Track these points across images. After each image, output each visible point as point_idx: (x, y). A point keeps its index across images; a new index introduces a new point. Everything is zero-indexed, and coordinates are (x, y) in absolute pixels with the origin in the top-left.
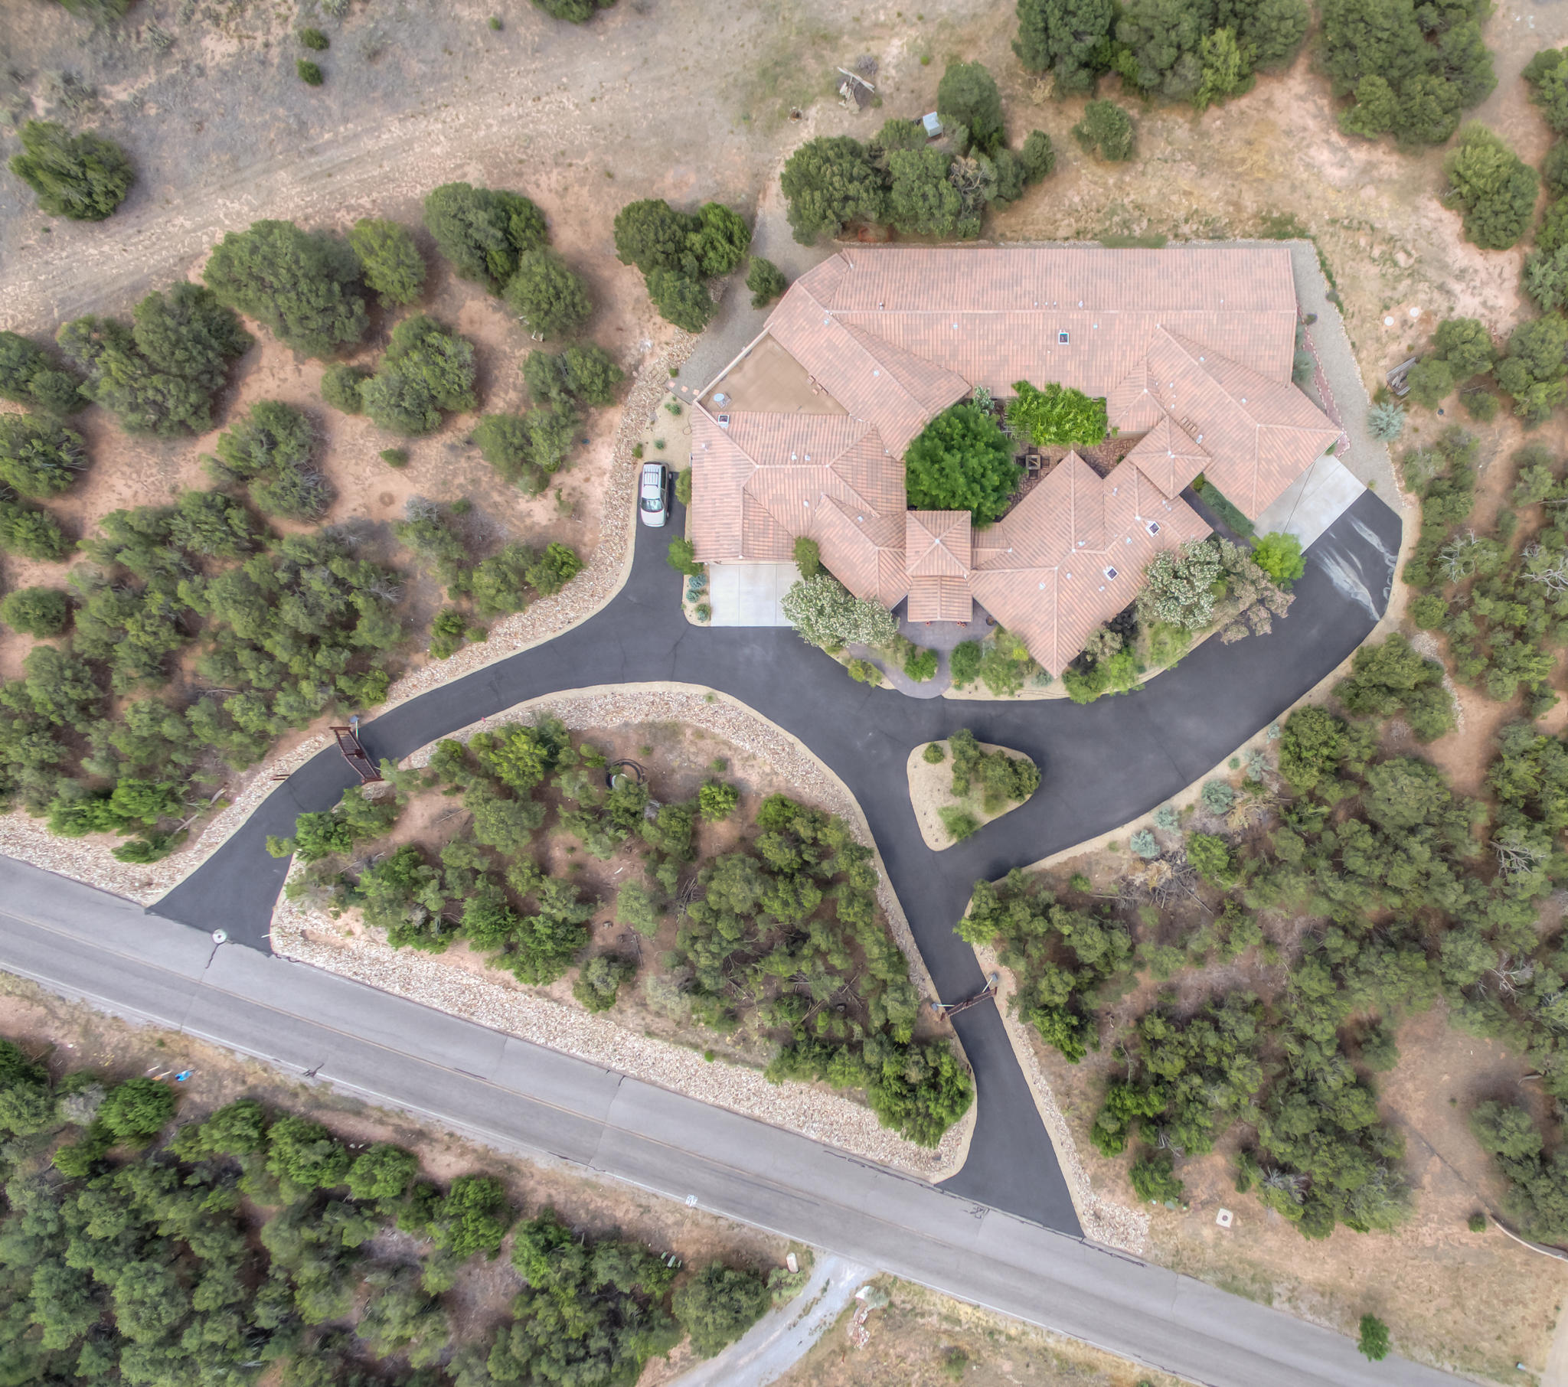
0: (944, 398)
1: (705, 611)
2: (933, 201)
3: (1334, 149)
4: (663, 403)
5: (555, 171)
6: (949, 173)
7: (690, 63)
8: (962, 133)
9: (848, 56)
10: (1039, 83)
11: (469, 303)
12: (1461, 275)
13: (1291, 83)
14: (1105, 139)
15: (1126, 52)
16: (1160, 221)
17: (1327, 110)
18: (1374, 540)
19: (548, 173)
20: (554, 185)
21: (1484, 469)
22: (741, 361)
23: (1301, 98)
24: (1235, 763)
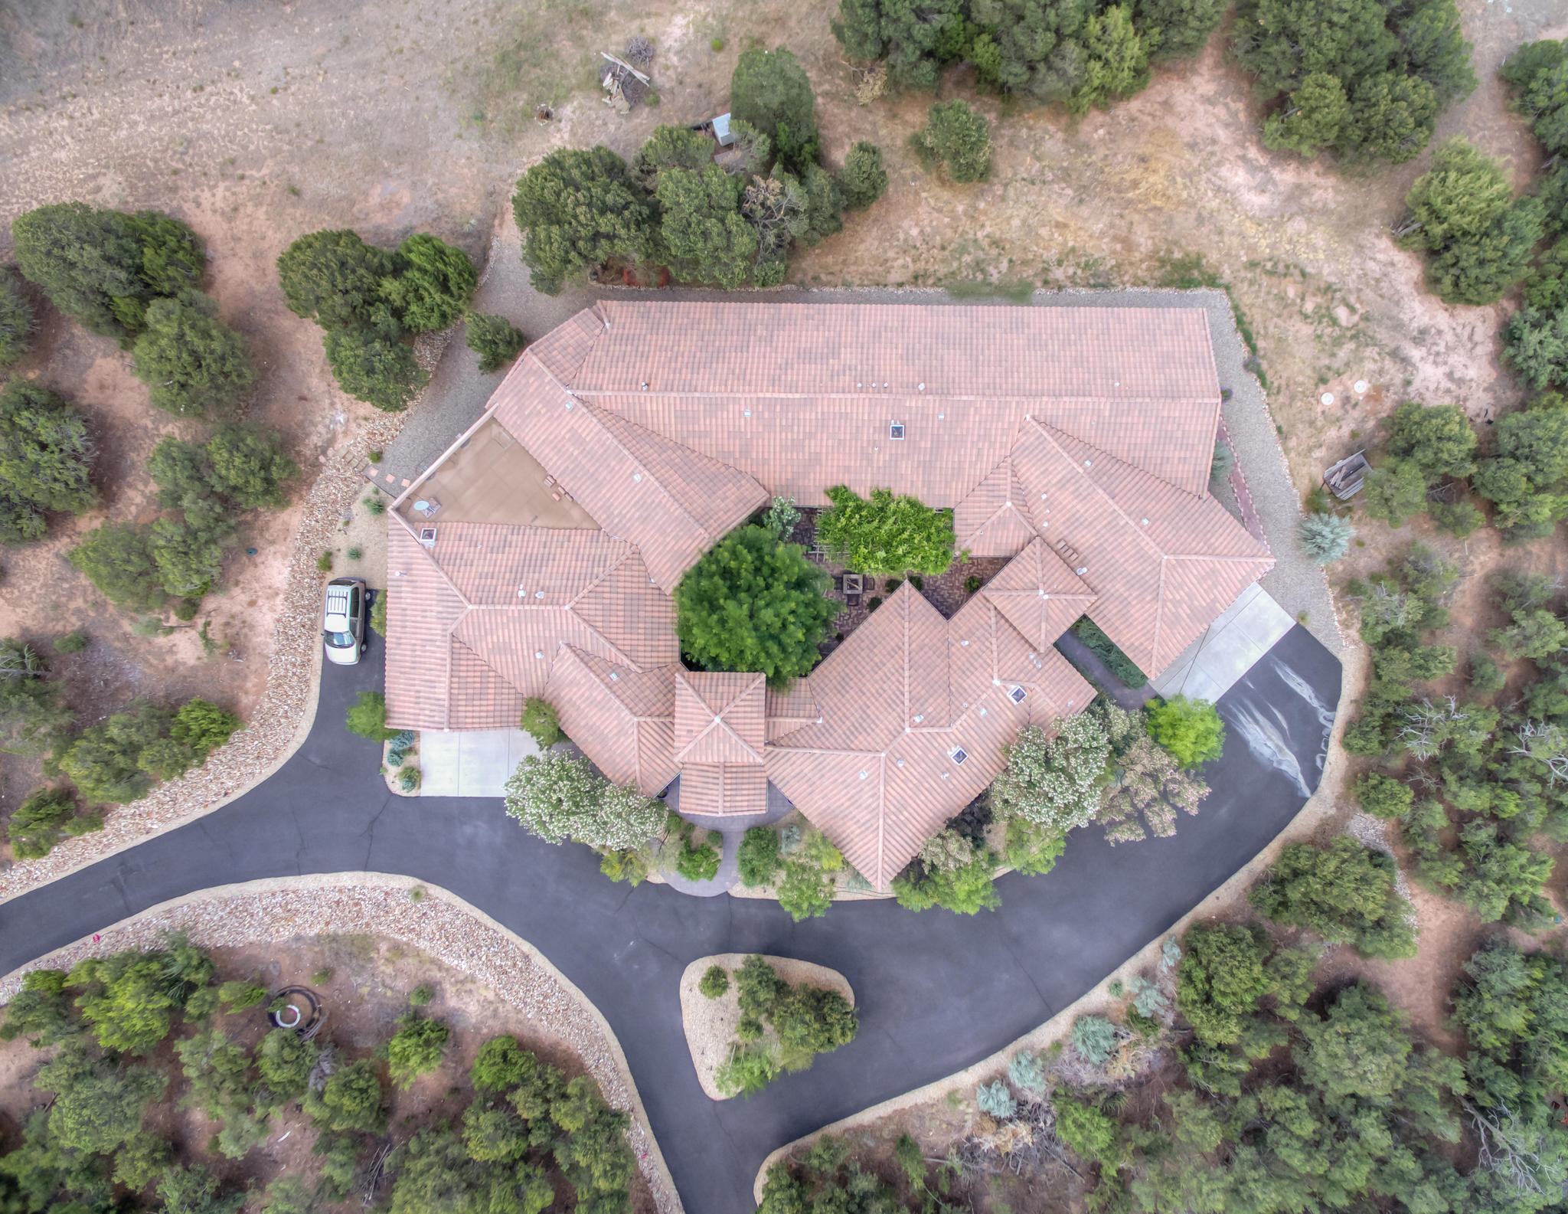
0: (731, 513)
1: (413, 777)
2: (717, 241)
3: (1252, 168)
4: (362, 496)
5: (222, 185)
6: (741, 199)
7: (406, 44)
8: (761, 144)
9: (615, 38)
10: (867, 77)
11: (99, 361)
12: (1421, 337)
13: (1196, 80)
14: (956, 154)
15: (986, 38)
16: (1025, 263)
17: (1242, 117)
18: (1305, 691)
19: (212, 188)
20: (219, 204)
21: (1448, 597)
22: (456, 454)
23: (1208, 100)
24: (1117, 986)
